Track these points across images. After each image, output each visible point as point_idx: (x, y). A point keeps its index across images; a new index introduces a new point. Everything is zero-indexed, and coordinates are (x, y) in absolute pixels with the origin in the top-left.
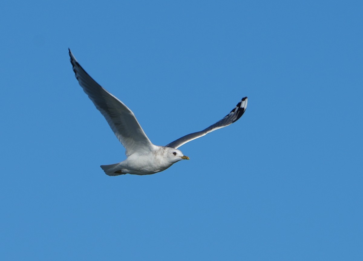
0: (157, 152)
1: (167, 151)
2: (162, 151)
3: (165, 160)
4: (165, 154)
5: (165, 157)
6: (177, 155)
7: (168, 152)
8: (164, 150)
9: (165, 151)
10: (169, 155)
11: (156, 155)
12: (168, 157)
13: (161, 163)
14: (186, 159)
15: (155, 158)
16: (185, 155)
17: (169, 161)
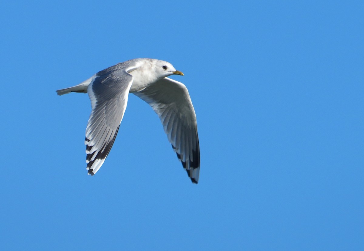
0: (142, 67)
1: (155, 63)
2: (150, 65)
3: (153, 75)
4: (153, 68)
5: (153, 72)
6: (167, 70)
7: (157, 65)
8: (151, 63)
9: (153, 64)
10: (158, 69)
11: (142, 72)
12: (157, 71)
13: (149, 79)
14: (180, 74)
15: (142, 75)
16: (178, 70)
17: (157, 76)
